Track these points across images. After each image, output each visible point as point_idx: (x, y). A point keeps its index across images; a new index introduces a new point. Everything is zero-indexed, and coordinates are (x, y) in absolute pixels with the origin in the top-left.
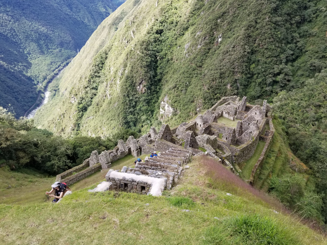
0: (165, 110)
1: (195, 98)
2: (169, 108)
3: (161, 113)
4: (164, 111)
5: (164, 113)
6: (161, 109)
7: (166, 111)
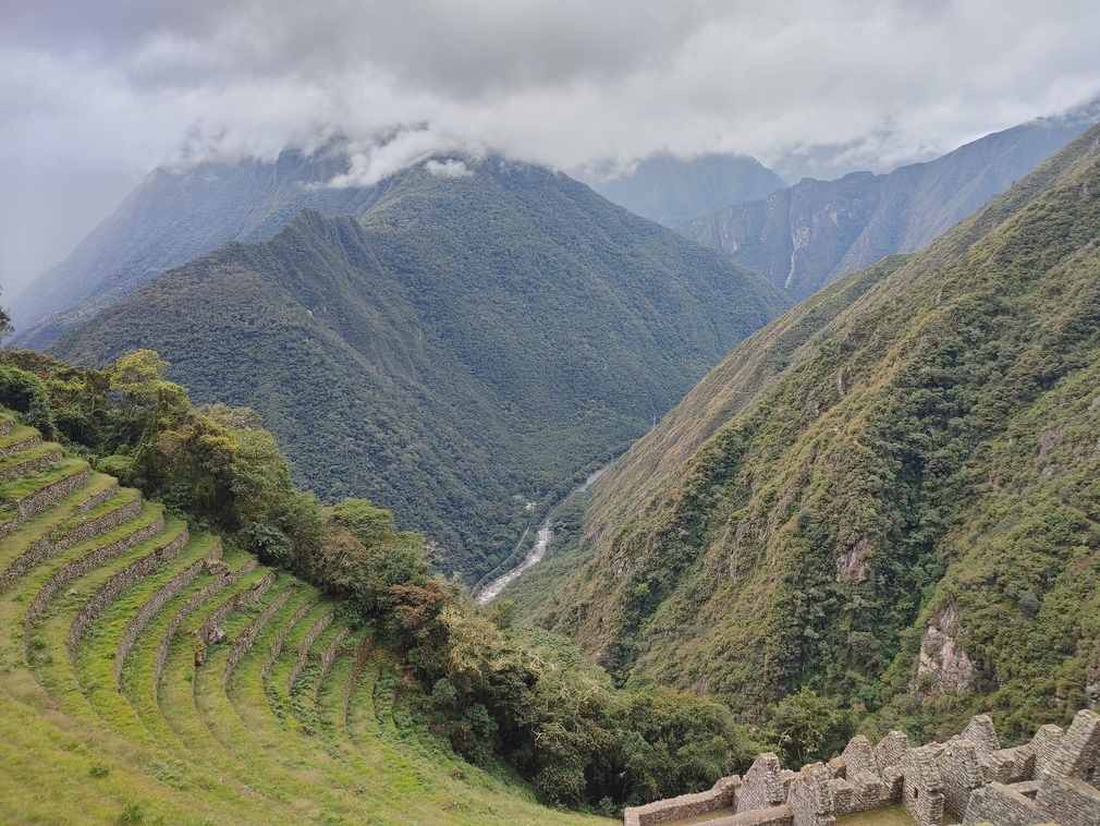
0: (940, 663)
1: (1082, 638)
2: (960, 656)
3: (922, 669)
4: (935, 666)
5: (938, 671)
6: (923, 657)
7: (944, 667)
